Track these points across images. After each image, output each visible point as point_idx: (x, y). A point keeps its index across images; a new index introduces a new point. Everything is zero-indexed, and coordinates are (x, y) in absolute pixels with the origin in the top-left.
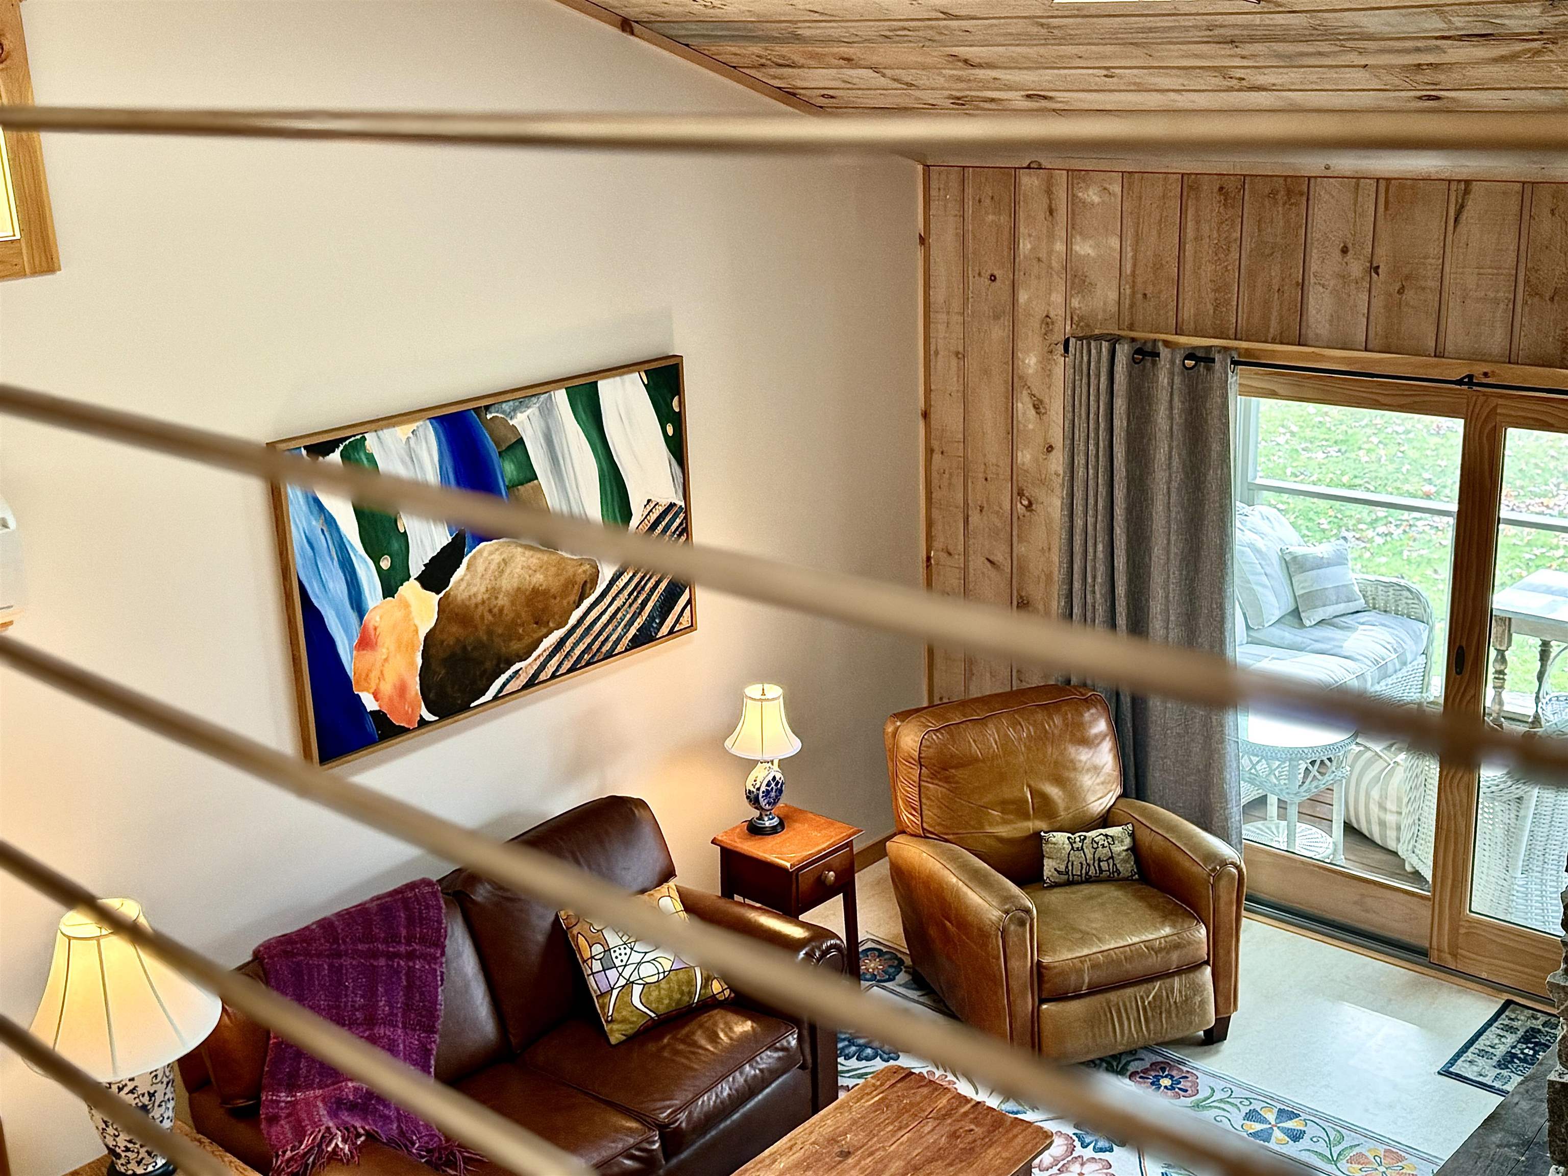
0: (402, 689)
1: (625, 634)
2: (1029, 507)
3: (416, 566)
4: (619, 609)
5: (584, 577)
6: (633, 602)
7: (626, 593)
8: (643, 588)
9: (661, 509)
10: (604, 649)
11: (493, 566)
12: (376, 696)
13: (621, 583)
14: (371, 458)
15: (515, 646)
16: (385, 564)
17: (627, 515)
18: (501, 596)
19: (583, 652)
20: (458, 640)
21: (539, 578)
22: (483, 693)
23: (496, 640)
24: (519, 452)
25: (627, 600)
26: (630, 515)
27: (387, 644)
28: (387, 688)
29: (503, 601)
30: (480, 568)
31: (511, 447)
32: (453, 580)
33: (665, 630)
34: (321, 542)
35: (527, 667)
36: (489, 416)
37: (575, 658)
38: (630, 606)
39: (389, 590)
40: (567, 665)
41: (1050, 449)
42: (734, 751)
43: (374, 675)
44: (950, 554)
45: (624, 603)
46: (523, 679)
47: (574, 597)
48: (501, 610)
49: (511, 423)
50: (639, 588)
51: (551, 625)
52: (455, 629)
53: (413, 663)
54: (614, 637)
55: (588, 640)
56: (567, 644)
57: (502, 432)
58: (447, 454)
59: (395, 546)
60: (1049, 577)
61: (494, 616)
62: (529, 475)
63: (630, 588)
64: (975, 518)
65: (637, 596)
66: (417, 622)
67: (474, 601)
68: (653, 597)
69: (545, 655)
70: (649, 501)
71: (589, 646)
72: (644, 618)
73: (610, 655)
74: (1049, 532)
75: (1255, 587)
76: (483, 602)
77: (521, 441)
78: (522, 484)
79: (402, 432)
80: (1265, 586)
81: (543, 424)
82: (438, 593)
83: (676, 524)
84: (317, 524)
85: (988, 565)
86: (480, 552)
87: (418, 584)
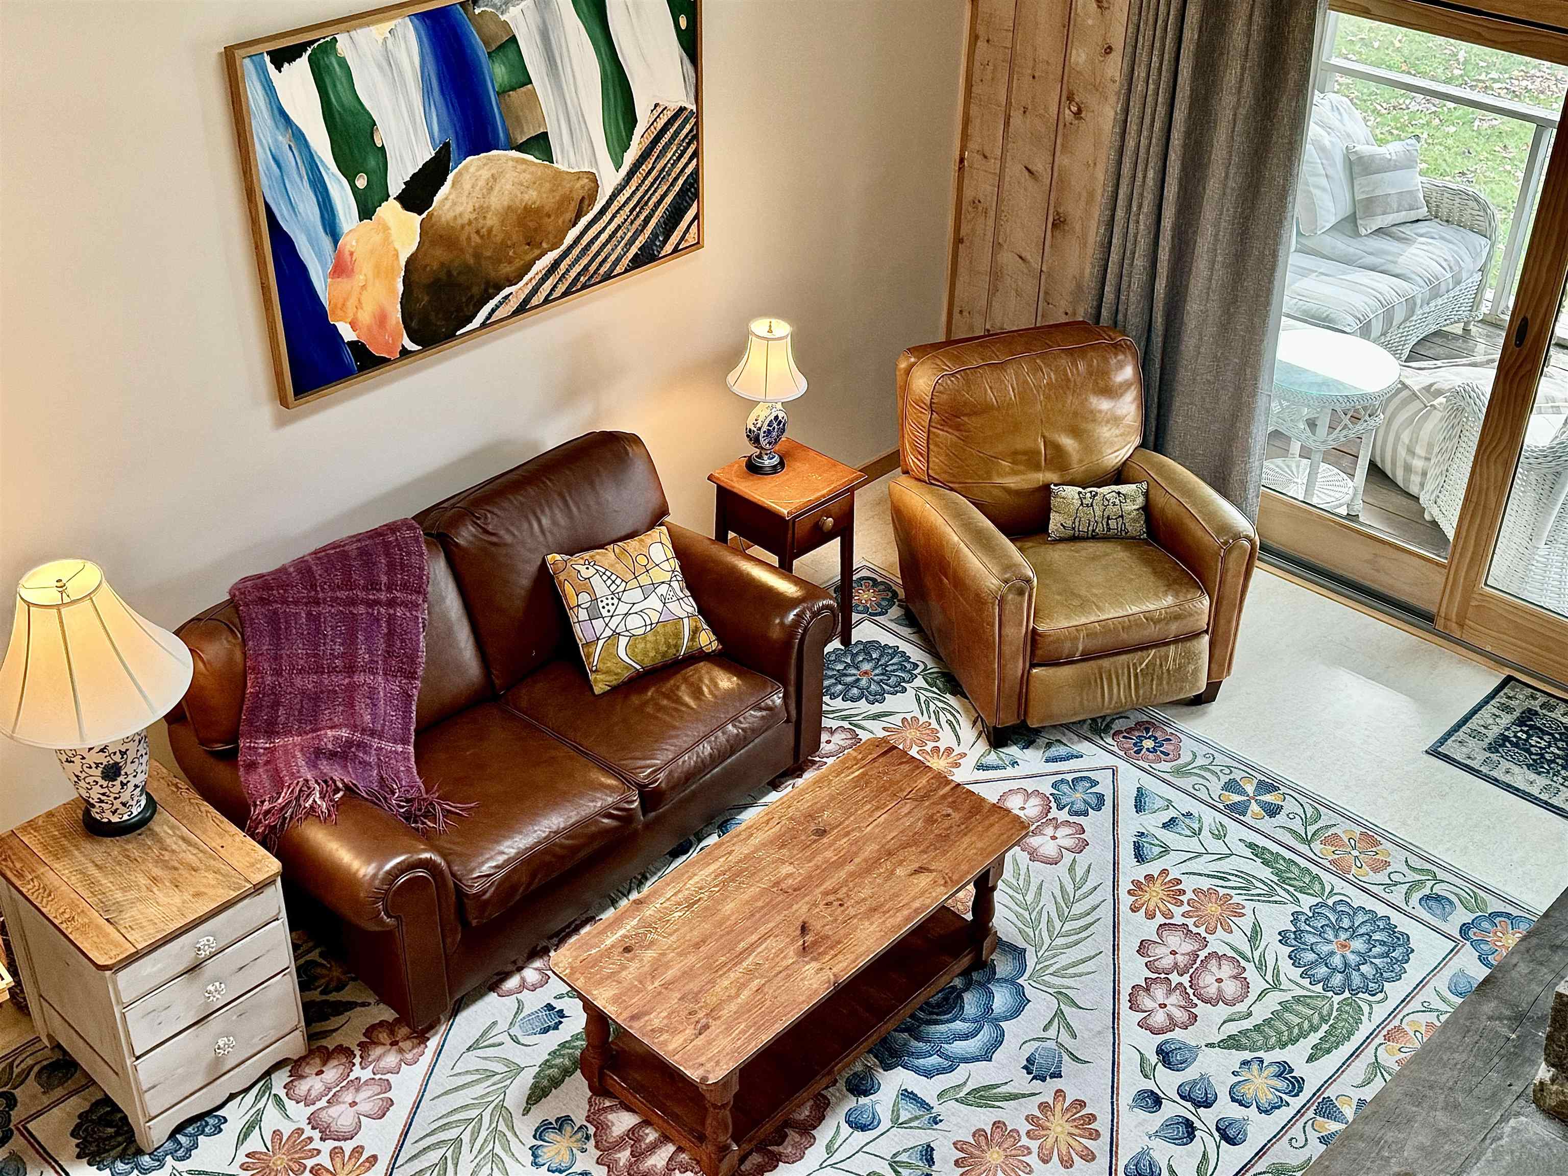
0: (382, 319)
1: (625, 254)
2: (1078, 114)
3: (396, 186)
4: (619, 227)
5: (581, 193)
6: (635, 219)
7: (627, 209)
8: (646, 203)
9: (668, 115)
10: (602, 271)
11: (481, 183)
12: (353, 325)
13: (622, 198)
14: (343, 63)
15: (506, 269)
16: (361, 182)
17: (631, 120)
18: (489, 216)
19: (579, 274)
20: (442, 264)
21: (532, 196)
22: (470, 320)
23: (483, 263)
24: (511, 54)
25: (628, 217)
26: (635, 121)
27: (364, 271)
28: (366, 317)
29: (492, 221)
30: (467, 186)
31: (501, 47)
32: (436, 199)
33: (669, 248)
34: (289, 159)
35: (517, 291)
36: (477, 11)
37: (570, 280)
38: (632, 223)
39: (366, 212)
40: (561, 288)
41: (1109, 50)
42: (735, 389)
43: (351, 303)
44: (985, 157)
45: (626, 220)
46: (513, 304)
47: (570, 215)
48: (490, 231)
49: (503, 18)
50: (643, 203)
51: (545, 245)
52: (440, 254)
53: (393, 290)
54: (613, 257)
55: (584, 261)
56: (562, 266)
57: (491, 28)
58: (430, 59)
59: (372, 163)
60: (1091, 195)
61: (482, 237)
62: (522, 79)
63: (631, 204)
64: (1017, 119)
65: (640, 212)
66: (397, 245)
67: (459, 221)
68: (657, 214)
69: (537, 278)
70: (656, 105)
71: (586, 268)
72: (647, 236)
73: (608, 277)
74: (1097, 145)
75: (1311, 189)
76: (470, 223)
77: (513, 39)
78: (513, 89)
79: (378, 31)
80: (1324, 189)
81: (539, 20)
82: (420, 214)
83: (685, 131)
84: (284, 140)
85: (1027, 173)
86: (466, 168)
87: (397, 205)
